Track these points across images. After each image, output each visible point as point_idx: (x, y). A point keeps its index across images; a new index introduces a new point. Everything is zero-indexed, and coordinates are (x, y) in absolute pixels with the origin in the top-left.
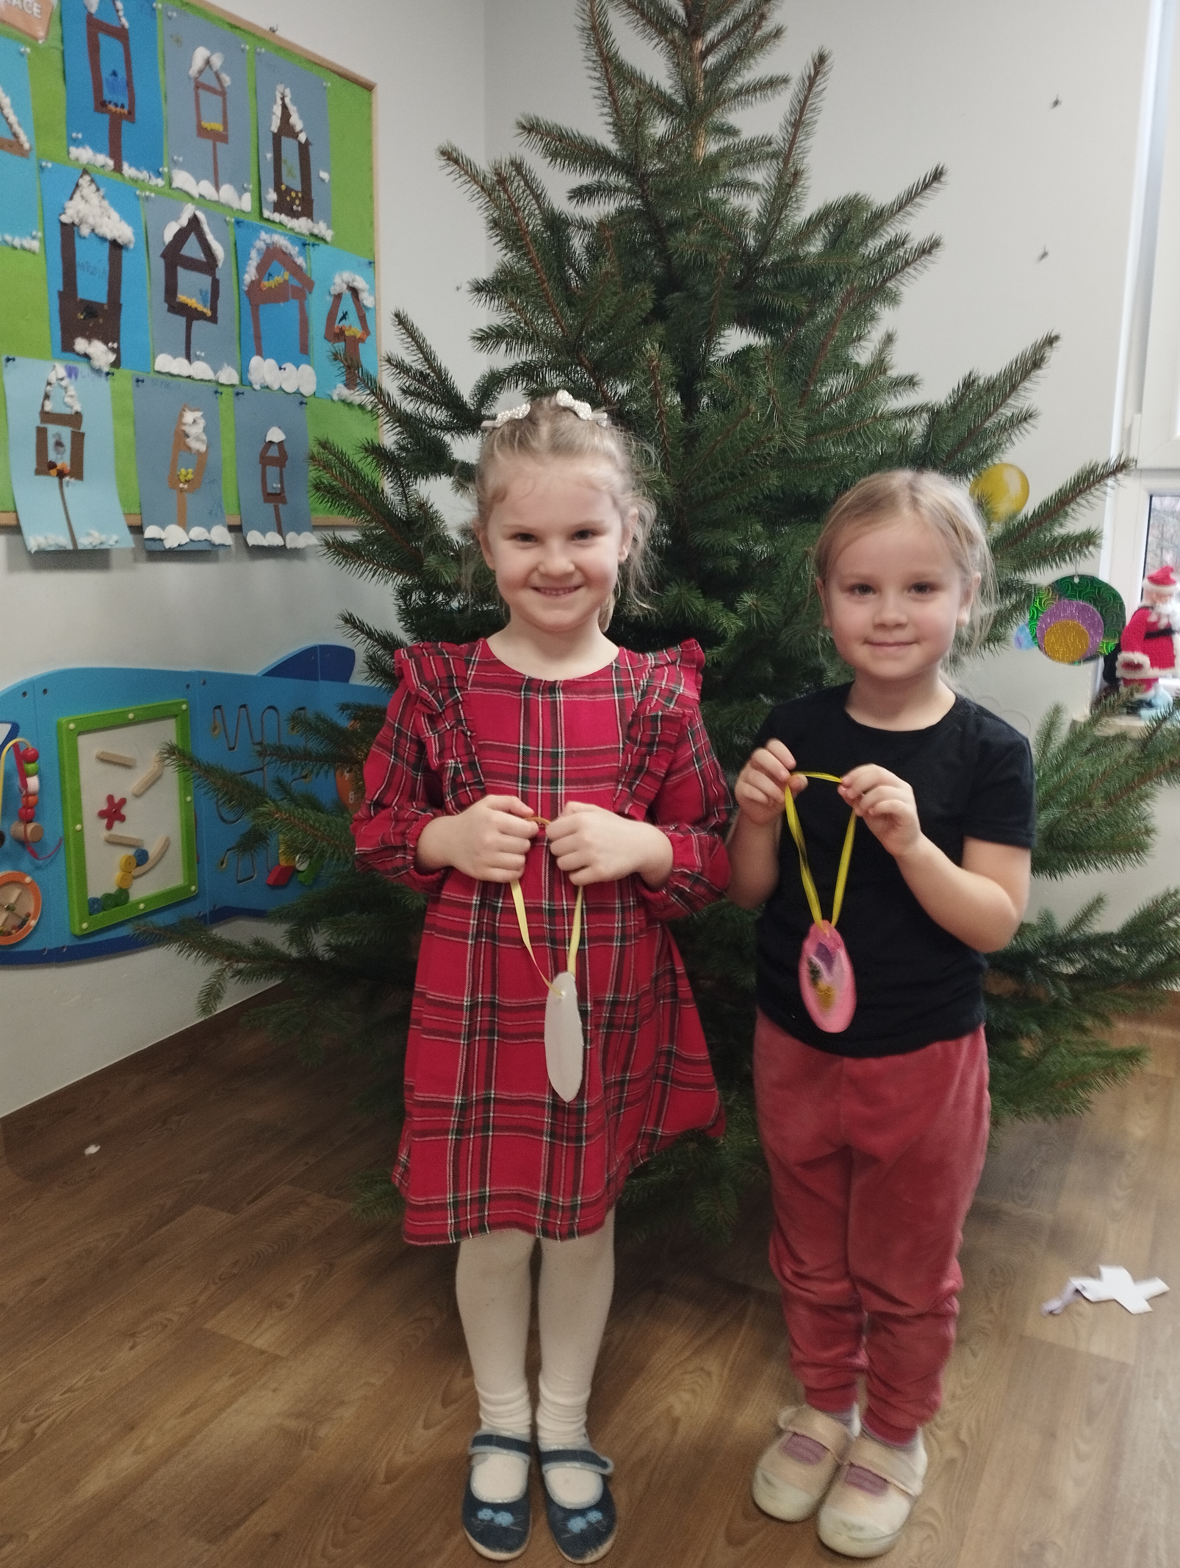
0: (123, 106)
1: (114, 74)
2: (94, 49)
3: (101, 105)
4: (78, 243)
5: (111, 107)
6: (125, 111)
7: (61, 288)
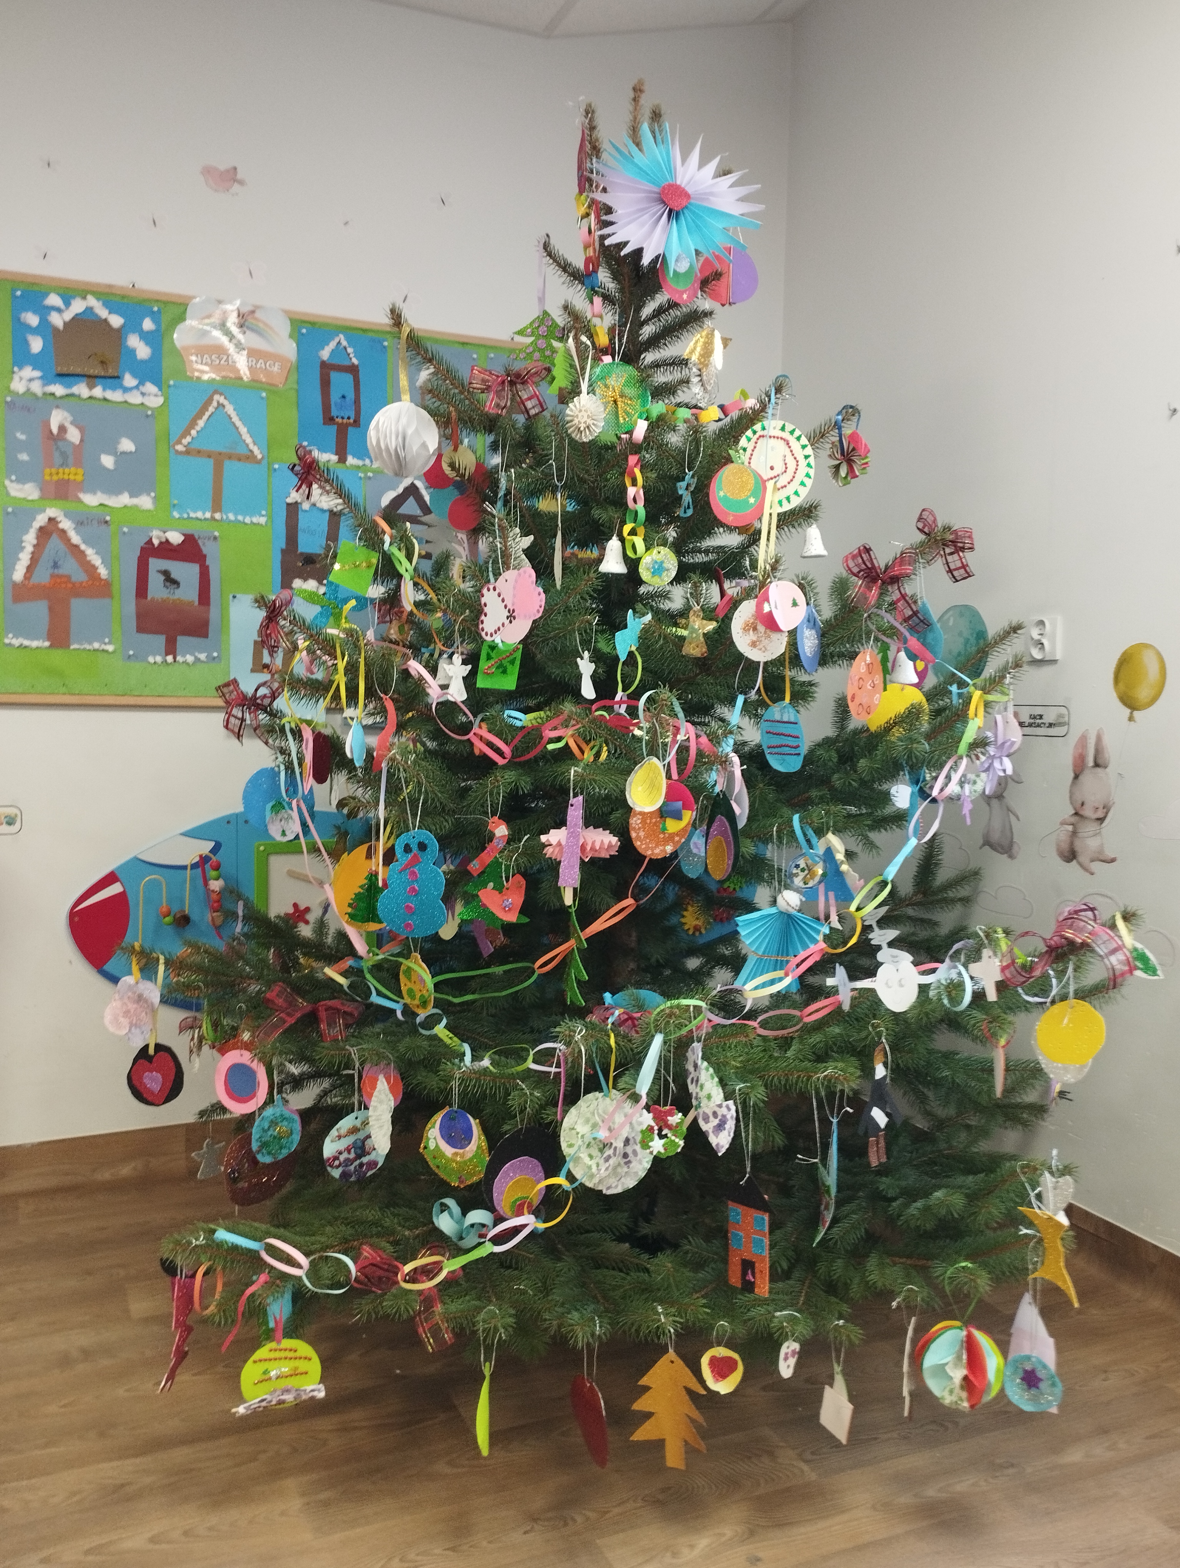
0: (349, 418)
1: (344, 397)
2: (325, 384)
3: (329, 419)
4: (301, 516)
5: (339, 420)
6: (352, 421)
7: (284, 546)
